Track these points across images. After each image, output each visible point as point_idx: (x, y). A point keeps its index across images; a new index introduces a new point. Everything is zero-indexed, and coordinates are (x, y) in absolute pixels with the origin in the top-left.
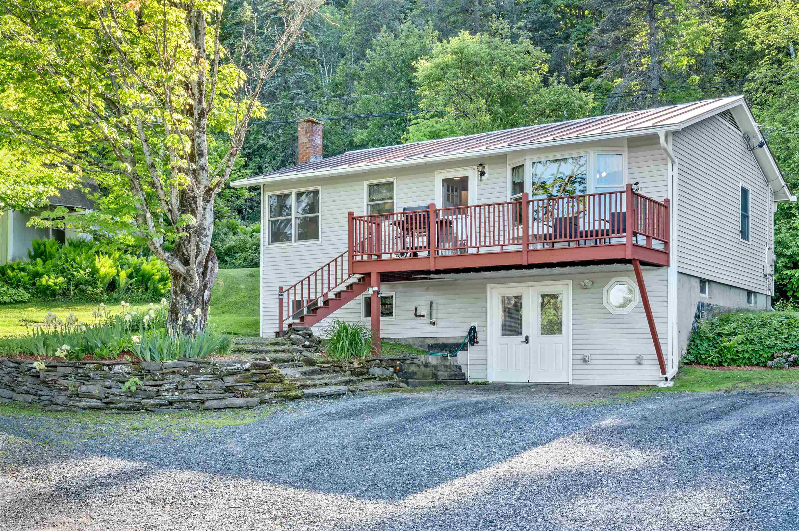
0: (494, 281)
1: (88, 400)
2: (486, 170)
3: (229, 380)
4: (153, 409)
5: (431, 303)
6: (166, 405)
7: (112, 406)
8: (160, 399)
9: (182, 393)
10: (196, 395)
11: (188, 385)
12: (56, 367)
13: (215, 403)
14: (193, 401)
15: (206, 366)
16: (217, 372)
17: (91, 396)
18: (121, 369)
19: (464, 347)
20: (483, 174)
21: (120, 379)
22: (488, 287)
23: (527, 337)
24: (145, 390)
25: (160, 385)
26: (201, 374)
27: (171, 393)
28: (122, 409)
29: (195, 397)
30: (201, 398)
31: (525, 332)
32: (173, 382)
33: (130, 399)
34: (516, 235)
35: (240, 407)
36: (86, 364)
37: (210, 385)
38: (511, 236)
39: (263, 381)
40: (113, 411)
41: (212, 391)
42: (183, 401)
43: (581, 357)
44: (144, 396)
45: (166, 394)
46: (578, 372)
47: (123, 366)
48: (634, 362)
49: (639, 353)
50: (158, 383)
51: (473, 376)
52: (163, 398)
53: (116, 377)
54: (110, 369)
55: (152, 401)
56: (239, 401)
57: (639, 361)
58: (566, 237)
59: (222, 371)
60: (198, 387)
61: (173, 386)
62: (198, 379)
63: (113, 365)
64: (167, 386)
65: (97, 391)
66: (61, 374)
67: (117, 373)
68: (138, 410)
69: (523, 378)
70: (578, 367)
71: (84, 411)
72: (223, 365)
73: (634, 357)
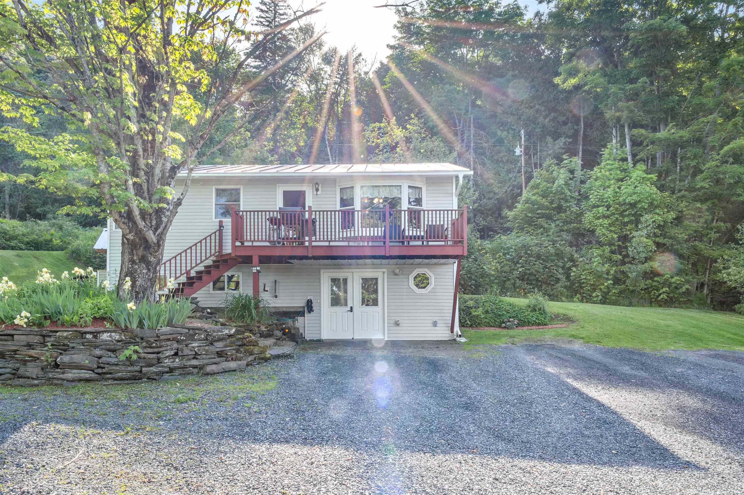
0: (327, 267)
1: (75, 371)
2: (320, 188)
3: (219, 345)
4: (155, 377)
5: (276, 281)
6: (168, 372)
7: (108, 376)
8: (162, 367)
9: (182, 360)
10: (195, 360)
11: (186, 351)
12: (12, 335)
13: (213, 368)
14: (195, 367)
15: (200, 332)
16: (210, 338)
17: (80, 367)
18: (111, 336)
19: (302, 314)
20: (317, 190)
21: (112, 347)
22: (322, 271)
23: (351, 308)
24: (144, 358)
25: (158, 353)
26: (195, 340)
27: (172, 360)
28: (121, 379)
29: (195, 362)
30: (201, 363)
31: (350, 304)
32: (172, 349)
33: (129, 368)
34: (345, 236)
35: (235, 371)
36: (57, 332)
37: (207, 351)
38: (341, 236)
39: (244, 345)
40: (110, 382)
41: (208, 356)
42: (185, 367)
43: (393, 322)
44: (143, 365)
45: (167, 361)
46: (391, 332)
47: (113, 334)
48: (431, 325)
49: (435, 319)
50: (156, 350)
51: (309, 335)
52: (165, 365)
53: (104, 345)
54: (95, 337)
55: (153, 369)
56: (232, 365)
57: (435, 324)
58: (399, 239)
59: (214, 337)
60: (196, 354)
61: (172, 353)
62: (193, 345)
63: (99, 332)
64: (168, 353)
65: (87, 362)
66: (24, 343)
67: (106, 341)
68: (140, 379)
69: (348, 336)
70: (392, 328)
71: (73, 384)
72: (214, 331)
73: (431, 322)
